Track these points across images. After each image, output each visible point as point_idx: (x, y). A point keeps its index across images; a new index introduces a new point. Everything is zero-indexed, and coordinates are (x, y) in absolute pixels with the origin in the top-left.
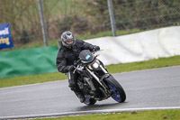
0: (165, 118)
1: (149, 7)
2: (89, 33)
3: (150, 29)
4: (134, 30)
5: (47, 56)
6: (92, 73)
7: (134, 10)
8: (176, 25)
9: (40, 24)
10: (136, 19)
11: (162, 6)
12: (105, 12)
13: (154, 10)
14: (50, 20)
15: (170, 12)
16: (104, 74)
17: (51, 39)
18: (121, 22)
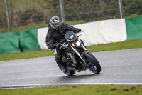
0: (98, 91)
1: (92, 3)
2: (44, 23)
3: (92, 21)
4: (80, 21)
5: (11, 40)
6: (75, 50)
7: (80, 5)
8: (113, 18)
9: (5, 15)
10: (81, 13)
11: (102, 4)
12: (57, 7)
13: (95, 6)
14: (14, 11)
15: (108, 8)
16: (84, 50)
17: (14, 27)
18: (69, 15)
